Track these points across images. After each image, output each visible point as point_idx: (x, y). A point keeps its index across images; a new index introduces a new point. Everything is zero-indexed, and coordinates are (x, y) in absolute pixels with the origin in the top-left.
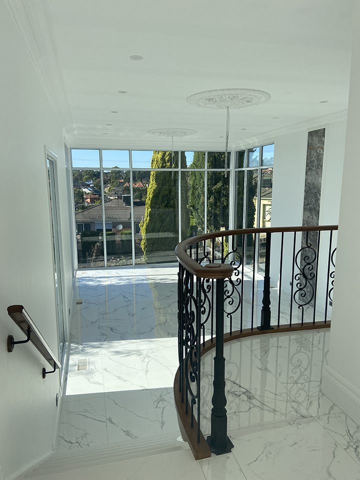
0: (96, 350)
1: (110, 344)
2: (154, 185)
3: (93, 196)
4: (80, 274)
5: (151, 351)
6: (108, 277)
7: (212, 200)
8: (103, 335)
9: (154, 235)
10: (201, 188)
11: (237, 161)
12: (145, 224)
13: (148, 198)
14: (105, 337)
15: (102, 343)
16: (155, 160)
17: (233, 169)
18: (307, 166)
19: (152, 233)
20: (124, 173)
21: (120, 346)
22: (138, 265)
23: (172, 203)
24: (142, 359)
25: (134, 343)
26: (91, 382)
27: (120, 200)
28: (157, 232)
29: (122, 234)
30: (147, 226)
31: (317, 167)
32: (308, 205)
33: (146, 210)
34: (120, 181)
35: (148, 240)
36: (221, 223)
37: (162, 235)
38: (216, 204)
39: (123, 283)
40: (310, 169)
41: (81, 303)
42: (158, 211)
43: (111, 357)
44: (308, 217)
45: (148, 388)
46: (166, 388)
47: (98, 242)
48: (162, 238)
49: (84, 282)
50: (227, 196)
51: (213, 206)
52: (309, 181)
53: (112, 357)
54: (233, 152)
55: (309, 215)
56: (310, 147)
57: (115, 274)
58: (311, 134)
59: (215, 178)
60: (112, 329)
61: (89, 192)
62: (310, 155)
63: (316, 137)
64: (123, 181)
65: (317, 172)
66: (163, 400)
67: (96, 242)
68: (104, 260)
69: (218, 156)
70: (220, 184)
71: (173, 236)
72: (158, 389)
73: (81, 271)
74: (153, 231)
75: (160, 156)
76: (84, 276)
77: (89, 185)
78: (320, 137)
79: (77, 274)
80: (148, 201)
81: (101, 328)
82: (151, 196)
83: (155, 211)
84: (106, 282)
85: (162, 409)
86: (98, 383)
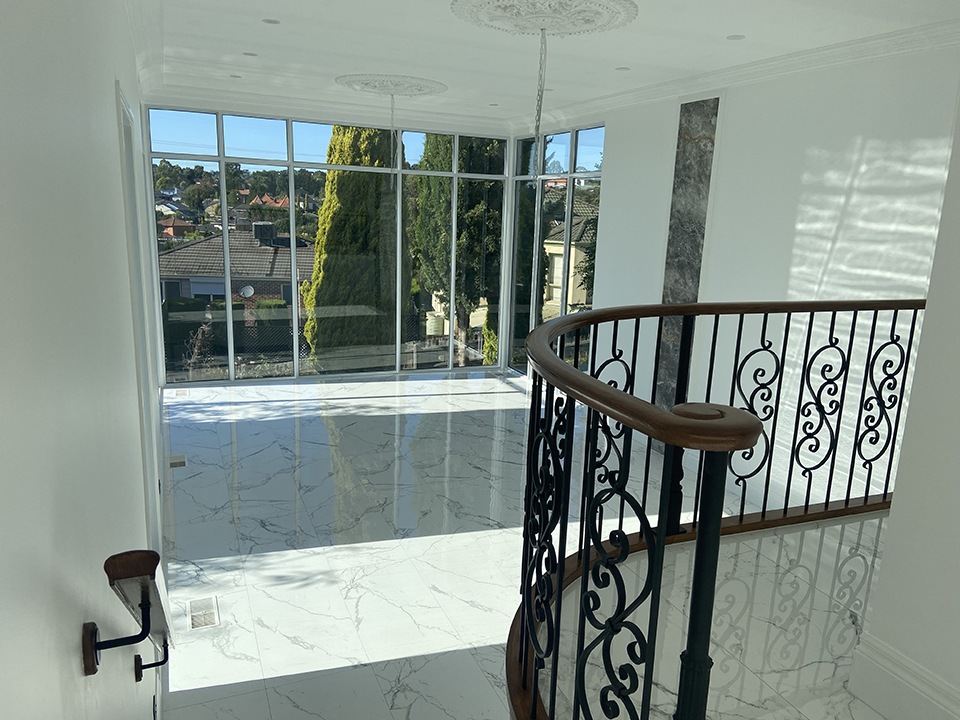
0: (229, 576)
1: (261, 559)
2: (334, 203)
3: (179, 223)
4: (172, 396)
5: (361, 573)
6: (236, 404)
7: (464, 240)
8: (244, 538)
9: (335, 311)
10: (441, 213)
11: (520, 159)
12: (314, 287)
13: (320, 231)
14: (250, 544)
15: (243, 557)
16: (338, 147)
17: (509, 175)
18: (676, 176)
19: (330, 307)
20: (249, 177)
21: (288, 564)
22: (305, 377)
23: (372, 244)
24: (344, 592)
25: (319, 554)
26: (228, 654)
27: (245, 234)
28: (340, 305)
29: (258, 307)
30: (319, 291)
31: (698, 179)
32: (677, 256)
33: (317, 255)
34: (242, 192)
35: (320, 321)
36: (483, 288)
37: (350, 311)
38: (472, 249)
39: (273, 416)
40: (683, 182)
41: (183, 464)
42: (343, 258)
43: (268, 590)
44: (676, 281)
45: (367, 662)
46: (407, 660)
47: (206, 323)
48: (351, 317)
49: (183, 415)
50: (497, 233)
51: (467, 252)
52: (679, 207)
53: (270, 590)
54: (512, 140)
55: (678, 276)
56: (684, 136)
57: (255, 395)
58: (687, 109)
59: (471, 194)
60: (263, 524)
61: (172, 213)
62: (684, 152)
63: (698, 118)
64: (247, 192)
65: (699, 190)
66: (405, 688)
67: (199, 324)
68: (227, 365)
69: (479, 148)
70: (481, 207)
71: (375, 313)
72: (389, 661)
73: (175, 390)
74: (333, 302)
75: (348, 139)
76: (181, 399)
77: (169, 198)
78: (707, 116)
79: (165, 395)
80: (321, 237)
81: (236, 521)
82: (328, 227)
83: (337, 258)
84: (233, 416)
85: (406, 711)
86: (246, 657)
